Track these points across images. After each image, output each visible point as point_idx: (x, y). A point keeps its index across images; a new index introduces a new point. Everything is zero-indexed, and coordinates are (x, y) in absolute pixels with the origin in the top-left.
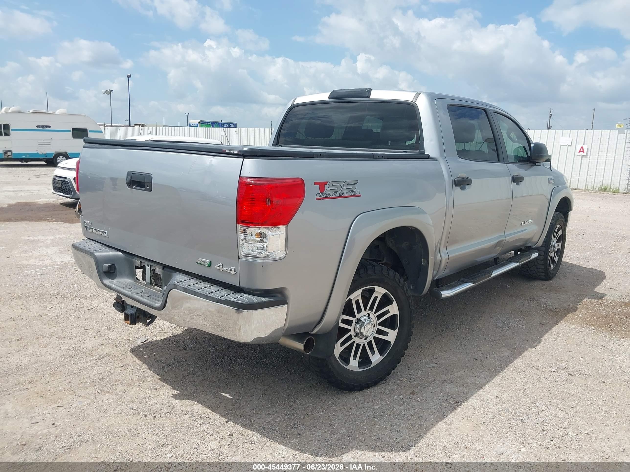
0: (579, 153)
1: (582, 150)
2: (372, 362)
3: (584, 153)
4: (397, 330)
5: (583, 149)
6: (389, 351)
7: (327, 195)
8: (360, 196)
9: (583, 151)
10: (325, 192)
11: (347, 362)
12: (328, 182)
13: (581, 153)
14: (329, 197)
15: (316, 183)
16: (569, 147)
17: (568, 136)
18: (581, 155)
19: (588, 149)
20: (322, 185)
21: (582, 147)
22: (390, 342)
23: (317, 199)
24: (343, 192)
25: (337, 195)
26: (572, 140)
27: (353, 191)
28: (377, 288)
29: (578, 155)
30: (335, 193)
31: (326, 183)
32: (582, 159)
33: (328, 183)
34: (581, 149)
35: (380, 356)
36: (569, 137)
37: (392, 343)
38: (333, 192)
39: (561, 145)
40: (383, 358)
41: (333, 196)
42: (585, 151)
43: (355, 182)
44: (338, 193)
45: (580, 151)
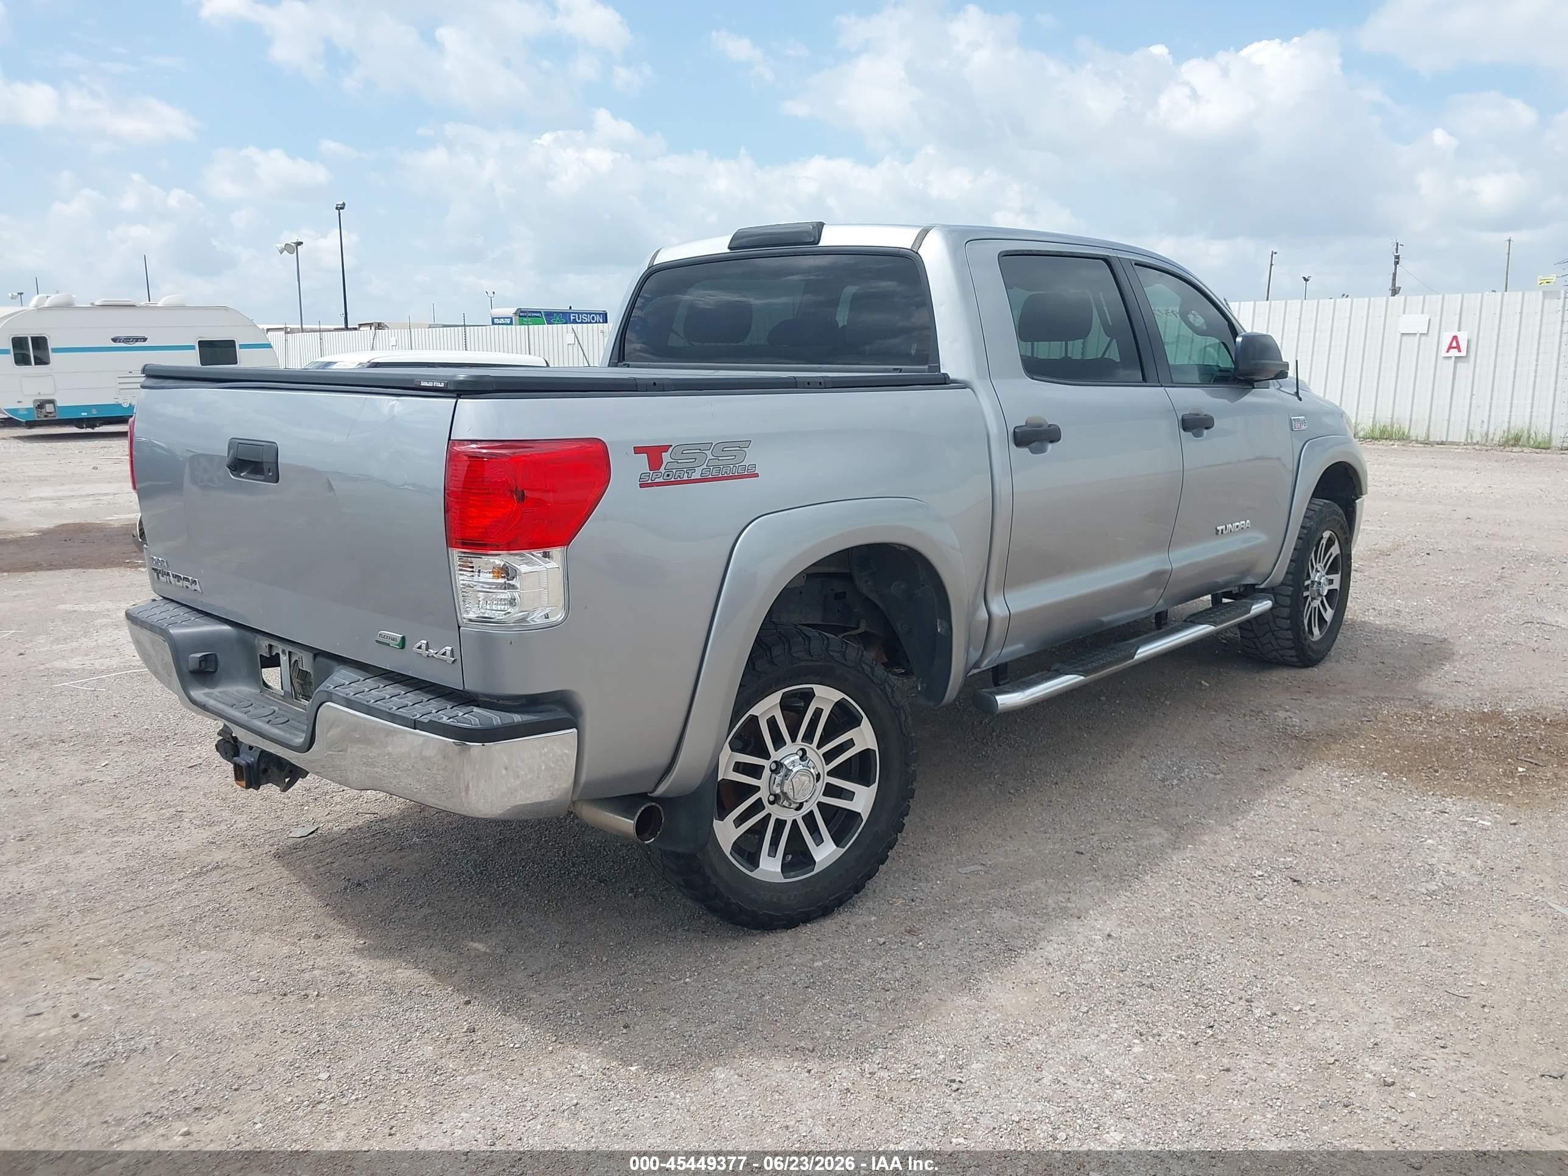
0: (1448, 352)
1: (1454, 344)
2: (817, 860)
3: (1460, 351)
4: (874, 787)
5: (1457, 342)
6: (856, 835)
7: (668, 475)
8: (757, 475)
9: (1458, 348)
10: (662, 470)
11: (753, 861)
12: (671, 446)
13: (1454, 353)
14: (673, 479)
15: (638, 450)
16: (1423, 338)
17: (1420, 310)
18: (1453, 358)
19: (1469, 341)
20: (654, 454)
21: (1455, 338)
22: (859, 814)
23: (642, 486)
24: (712, 468)
25: (696, 475)
26: (1430, 320)
27: (737, 465)
28: (819, 690)
29: (1445, 358)
30: (690, 472)
31: (666, 448)
32: (1455, 368)
33: (672, 448)
34: (1451, 343)
35: (835, 847)
36: (1423, 313)
37: (865, 817)
38: (685, 470)
39: (1402, 334)
40: (843, 850)
41: (685, 478)
42: (1463, 346)
43: (742, 445)
44: (698, 471)
45: (1450, 347)
